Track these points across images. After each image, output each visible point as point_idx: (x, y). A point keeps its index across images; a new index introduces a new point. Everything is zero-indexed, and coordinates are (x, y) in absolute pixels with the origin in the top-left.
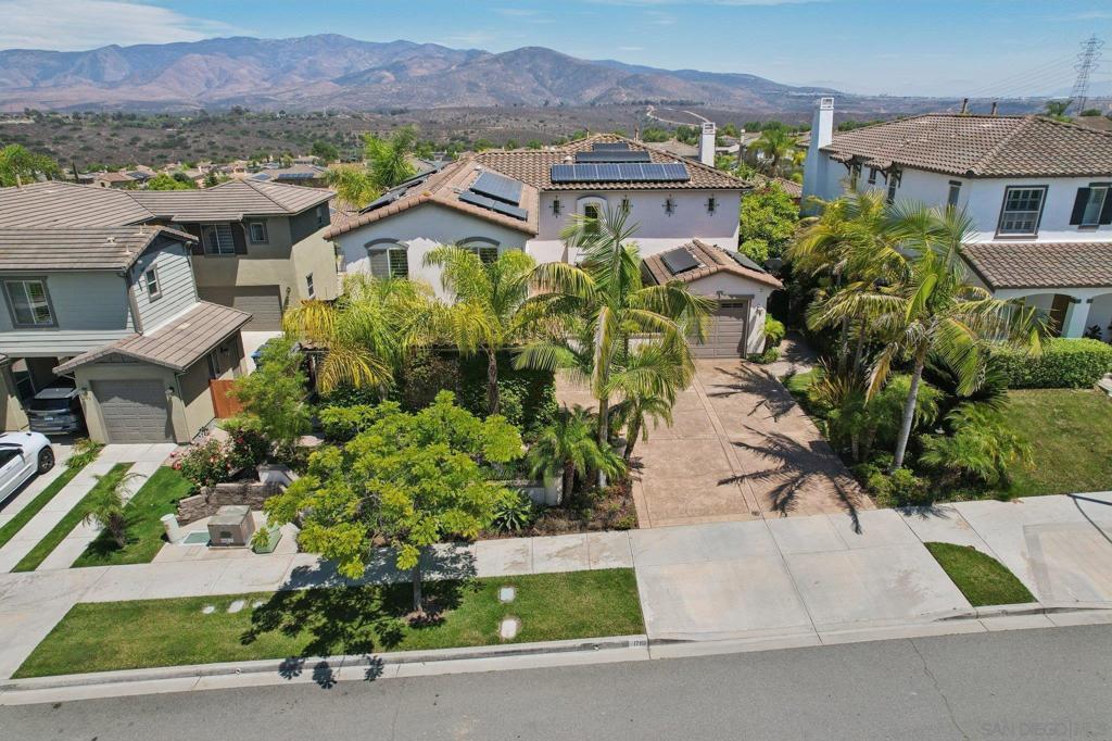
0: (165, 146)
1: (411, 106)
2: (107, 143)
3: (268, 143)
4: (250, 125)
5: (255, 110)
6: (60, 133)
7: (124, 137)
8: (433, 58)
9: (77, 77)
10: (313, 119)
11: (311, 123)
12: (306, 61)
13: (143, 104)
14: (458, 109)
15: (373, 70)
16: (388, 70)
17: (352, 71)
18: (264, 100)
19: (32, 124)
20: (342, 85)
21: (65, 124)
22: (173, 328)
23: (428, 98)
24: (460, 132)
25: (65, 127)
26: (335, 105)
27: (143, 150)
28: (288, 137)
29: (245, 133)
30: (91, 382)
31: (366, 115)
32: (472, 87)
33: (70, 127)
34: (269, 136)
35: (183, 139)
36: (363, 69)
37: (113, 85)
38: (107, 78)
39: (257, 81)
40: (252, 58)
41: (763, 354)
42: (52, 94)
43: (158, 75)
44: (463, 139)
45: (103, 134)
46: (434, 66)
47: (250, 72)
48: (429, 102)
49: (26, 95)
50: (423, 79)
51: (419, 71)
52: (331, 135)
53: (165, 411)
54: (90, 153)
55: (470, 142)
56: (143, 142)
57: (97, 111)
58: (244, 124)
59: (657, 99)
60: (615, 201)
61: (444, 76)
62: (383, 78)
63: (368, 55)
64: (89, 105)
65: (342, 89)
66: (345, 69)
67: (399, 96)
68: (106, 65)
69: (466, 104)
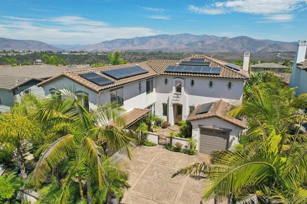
2: (129, 59)
4: (162, 55)
5: (164, 51)
7: (133, 57)
8: (213, 39)
9: (129, 44)
10: (178, 54)
11: (176, 55)
12: (179, 40)
13: (140, 50)
14: (217, 53)
15: (196, 42)
16: (200, 42)
17: (190, 43)
18: (167, 49)
21: (122, 54)
23: (209, 50)
26: (184, 51)
28: (170, 58)
32: (223, 47)
34: (166, 58)
35: (146, 58)
36: (193, 42)
37: (135, 46)
38: (135, 44)
39: (167, 45)
40: (166, 39)
42: (122, 48)
43: (145, 43)
45: (129, 56)
46: (213, 41)
47: (165, 43)
49: (118, 48)
50: (209, 45)
51: (208, 42)
56: (137, 58)
57: (130, 51)
58: (160, 55)
59: (282, 51)
60: (189, 81)
61: (215, 44)
62: (198, 44)
63: (195, 38)
64: (129, 50)
65: (187, 47)
66: (189, 42)
67: (202, 49)
68: (135, 41)
69: (220, 51)
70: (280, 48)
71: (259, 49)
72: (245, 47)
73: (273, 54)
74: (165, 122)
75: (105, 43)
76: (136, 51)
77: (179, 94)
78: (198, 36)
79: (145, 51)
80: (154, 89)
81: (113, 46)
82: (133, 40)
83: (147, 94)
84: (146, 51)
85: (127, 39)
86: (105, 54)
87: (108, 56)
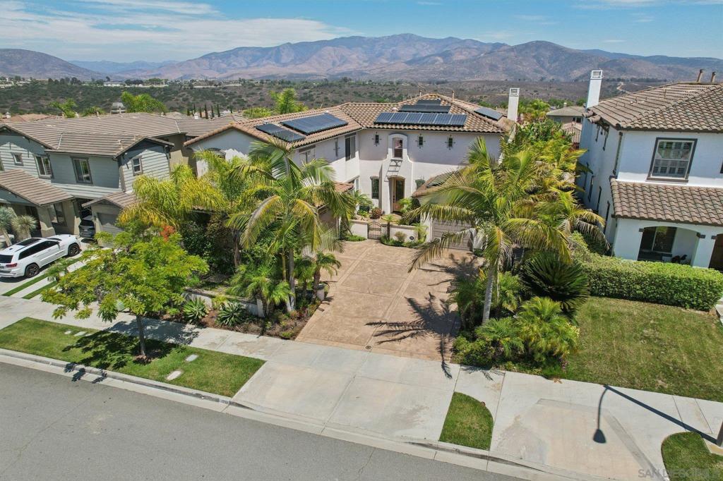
0: (300, 100)
1: (450, 79)
4: (350, 88)
5: (355, 79)
6: (251, 91)
8: (470, 48)
9: (268, 61)
10: (387, 85)
11: (385, 88)
12: (390, 50)
13: (298, 75)
14: (480, 82)
15: (430, 56)
16: (440, 56)
17: (417, 56)
18: (362, 74)
19: (240, 86)
20: (410, 65)
21: (255, 86)
23: (463, 74)
25: (254, 88)
26: (403, 78)
28: (370, 96)
29: (346, 93)
30: (98, 213)
31: (420, 84)
32: (493, 67)
33: (257, 88)
34: (360, 95)
35: (312, 95)
36: (424, 55)
37: (285, 65)
38: (283, 61)
39: (361, 62)
40: (360, 49)
42: (251, 71)
43: (308, 59)
45: (272, 91)
46: (470, 54)
47: (358, 57)
48: (462, 76)
49: (244, 71)
50: (462, 62)
51: (460, 57)
54: (263, 102)
57: (272, 79)
58: (347, 87)
59: (628, 77)
60: (414, 138)
61: (475, 60)
62: (436, 61)
63: (428, 46)
64: (270, 76)
65: (409, 67)
66: (415, 55)
67: (444, 72)
68: (283, 54)
69: (487, 78)
72: (544, 69)
74: (376, 208)
75: (210, 58)
76: (286, 79)
77: (399, 161)
78: (436, 40)
79: (309, 78)
80: (357, 153)
81: (228, 66)
82: (277, 50)
83: (346, 160)
84: (312, 79)
86: (213, 87)
87: (221, 90)
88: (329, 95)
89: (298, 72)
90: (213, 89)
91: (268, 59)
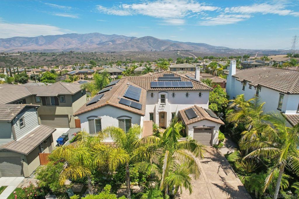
0: (52, 61)
1: (116, 51)
2: (37, 60)
3: (79, 60)
4: (74, 56)
5: (76, 51)
6: (26, 57)
7: (42, 58)
8: (122, 39)
9: (32, 43)
10: (91, 54)
11: (90, 55)
12: (90, 39)
13: (48, 50)
14: (128, 52)
15: (107, 42)
16: (111, 41)
17: (101, 42)
18: (79, 49)
19: (19, 55)
21: (27, 55)
22: (28, 137)
23: (121, 49)
24: (129, 58)
26: (97, 50)
27: (46, 62)
28: (84, 59)
29: (73, 57)
31: (104, 53)
32: (132, 46)
33: (29, 56)
34: (79, 58)
35: (57, 59)
36: (104, 41)
37: (41, 45)
38: (40, 43)
39: (77, 44)
40: (76, 38)
41: (218, 145)
42: (24, 48)
43: (52, 43)
44: (129, 60)
45: (37, 58)
46: (123, 41)
47: (75, 42)
48: (121, 50)
49: (19, 48)
50: (120, 44)
51: (119, 42)
52: (95, 58)
53: (21, 166)
54: (33, 62)
55: (131, 60)
56: (47, 60)
57: (36, 52)
59: (180, 49)
60: (171, 93)
61: (125, 43)
62: (109, 44)
63: (105, 38)
64: (34, 50)
65: (98, 46)
66: (100, 41)
67: (113, 48)
68: (40, 40)
69: (131, 50)
70: (178, 47)
71: (163, 48)
72: (151, 46)
73: (175, 52)
76: (43, 52)
78: (108, 36)
82: (37, 39)
84: (56, 52)
85: (29, 37)
86: (3, 55)
87: (9, 57)
88: (65, 59)
89: (49, 49)
90: (4, 57)
91: (32, 42)
